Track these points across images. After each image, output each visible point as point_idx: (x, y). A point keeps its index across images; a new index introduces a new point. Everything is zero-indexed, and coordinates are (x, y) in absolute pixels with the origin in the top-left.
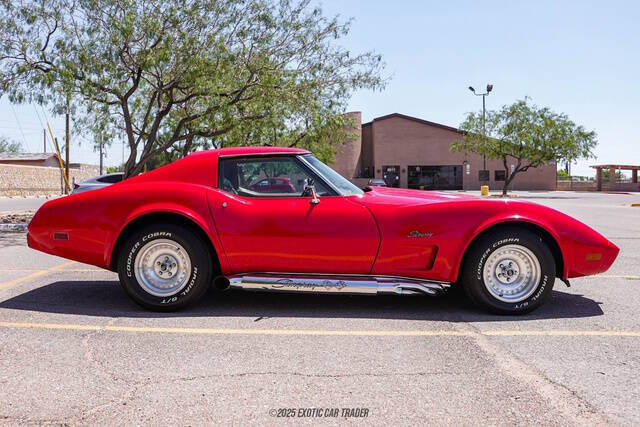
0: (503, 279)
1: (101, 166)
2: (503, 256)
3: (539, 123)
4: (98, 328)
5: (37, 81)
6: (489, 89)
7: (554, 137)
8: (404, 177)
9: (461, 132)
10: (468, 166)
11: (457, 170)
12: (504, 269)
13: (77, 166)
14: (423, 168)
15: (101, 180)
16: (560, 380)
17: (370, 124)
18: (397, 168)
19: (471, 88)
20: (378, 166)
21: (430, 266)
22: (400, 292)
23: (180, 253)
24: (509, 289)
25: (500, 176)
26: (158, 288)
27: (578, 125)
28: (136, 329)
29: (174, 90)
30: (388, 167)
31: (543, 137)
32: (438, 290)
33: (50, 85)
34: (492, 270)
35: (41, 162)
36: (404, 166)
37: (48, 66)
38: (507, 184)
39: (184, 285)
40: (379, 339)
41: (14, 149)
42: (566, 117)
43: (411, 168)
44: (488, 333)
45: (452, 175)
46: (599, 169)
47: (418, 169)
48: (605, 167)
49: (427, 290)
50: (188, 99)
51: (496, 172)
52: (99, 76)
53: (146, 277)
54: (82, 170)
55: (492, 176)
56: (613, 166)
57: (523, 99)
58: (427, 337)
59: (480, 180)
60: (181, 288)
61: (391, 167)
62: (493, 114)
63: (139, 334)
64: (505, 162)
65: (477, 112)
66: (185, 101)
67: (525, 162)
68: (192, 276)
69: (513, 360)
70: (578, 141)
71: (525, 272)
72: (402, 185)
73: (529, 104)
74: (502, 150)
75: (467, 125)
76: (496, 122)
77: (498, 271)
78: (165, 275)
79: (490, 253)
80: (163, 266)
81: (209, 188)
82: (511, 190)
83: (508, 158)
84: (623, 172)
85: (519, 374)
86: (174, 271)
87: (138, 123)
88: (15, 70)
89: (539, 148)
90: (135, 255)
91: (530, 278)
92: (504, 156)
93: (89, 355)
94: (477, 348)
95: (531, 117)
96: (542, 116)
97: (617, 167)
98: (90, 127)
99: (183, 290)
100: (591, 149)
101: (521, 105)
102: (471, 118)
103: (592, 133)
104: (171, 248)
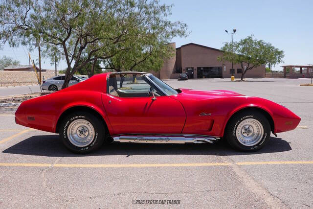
0: (245, 135)
1: (56, 71)
2: (246, 124)
3: (258, 47)
4: (50, 165)
5: (22, 35)
6: (235, 31)
7: (264, 54)
8: (195, 73)
9: (222, 51)
10: (225, 67)
11: (220, 69)
12: (246, 130)
13: (45, 71)
14: (204, 68)
15: (55, 79)
16: (275, 193)
17: (180, 48)
18: (192, 68)
19: (226, 31)
20: (184, 67)
21: (210, 129)
22: (196, 142)
23: (89, 126)
24: (249, 139)
25: (239, 71)
26: (79, 142)
27: (275, 48)
28: (69, 166)
29: (88, 36)
30: (188, 68)
31: (260, 54)
32: (214, 141)
33: (28, 36)
34: (240, 130)
35: (28, 69)
36: (195, 67)
37: (27, 27)
38: (243, 75)
39: (91, 141)
40: (186, 169)
41: (15, 64)
42: (271, 44)
43: (199, 68)
44: (239, 164)
45: (217, 71)
46: (285, 67)
47: (202, 69)
48: (288, 66)
49: (209, 141)
50: (95, 41)
51: (238, 69)
52: (51, 31)
53: (73, 137)
54: (47, 73)
55: (236, 71)
56: (291, 66)
57: (250, 36)
58: (209, 167)
59: (230, 73)
60: (90, 143)
61: (189, 68)
62: (236, 43)
63: (70, 168)
64: (242, 65)
65: (229, 42)
66: (93, 42)
67: (251, 65)
68: (95, 137)
69: (251, 181)
70: (276, 55)
71: (256, 131)
72: (195, 76)
73: (253, 39)
74: (240, 59)
75: (224, 49)
76: (238, 47)
77: (243, 131)
78: (83, 136)
79: (239, 123)
80: (81, 132)
81: (103, 94)
82: (245, 77)
83: (243, 63)
84: (296, 68)
85: (256, 190)
86: (86, 134)
87: (71, 52)
88: (11, 29)
89: (258, 58)
90: (67, 127)
91: (258, 134)
92: (241, 62)
93: (44, 184)
94: (234, 173)
95: (254, 44)
96: (259, 44)
97: (293, 66)
98: (49, 54)
99: (91, 143)
100: (282, 59)
101: (249, 38)
102: (226, 45)
103: (282, 52)
104: (85, 123)
